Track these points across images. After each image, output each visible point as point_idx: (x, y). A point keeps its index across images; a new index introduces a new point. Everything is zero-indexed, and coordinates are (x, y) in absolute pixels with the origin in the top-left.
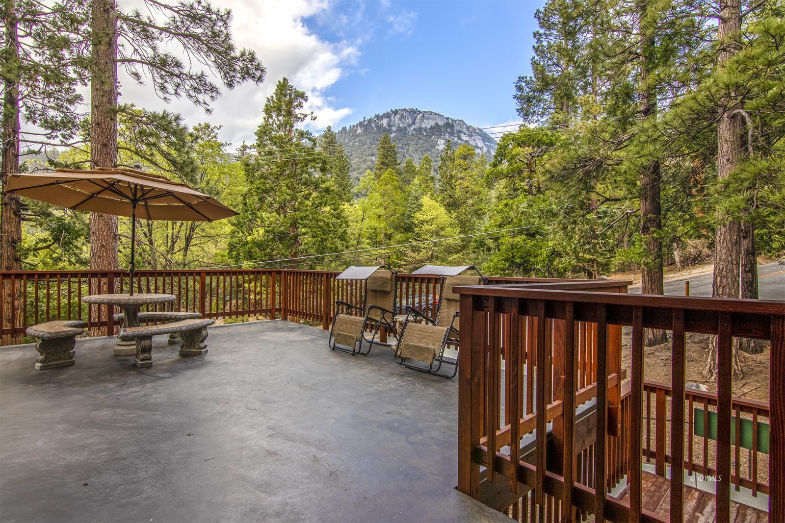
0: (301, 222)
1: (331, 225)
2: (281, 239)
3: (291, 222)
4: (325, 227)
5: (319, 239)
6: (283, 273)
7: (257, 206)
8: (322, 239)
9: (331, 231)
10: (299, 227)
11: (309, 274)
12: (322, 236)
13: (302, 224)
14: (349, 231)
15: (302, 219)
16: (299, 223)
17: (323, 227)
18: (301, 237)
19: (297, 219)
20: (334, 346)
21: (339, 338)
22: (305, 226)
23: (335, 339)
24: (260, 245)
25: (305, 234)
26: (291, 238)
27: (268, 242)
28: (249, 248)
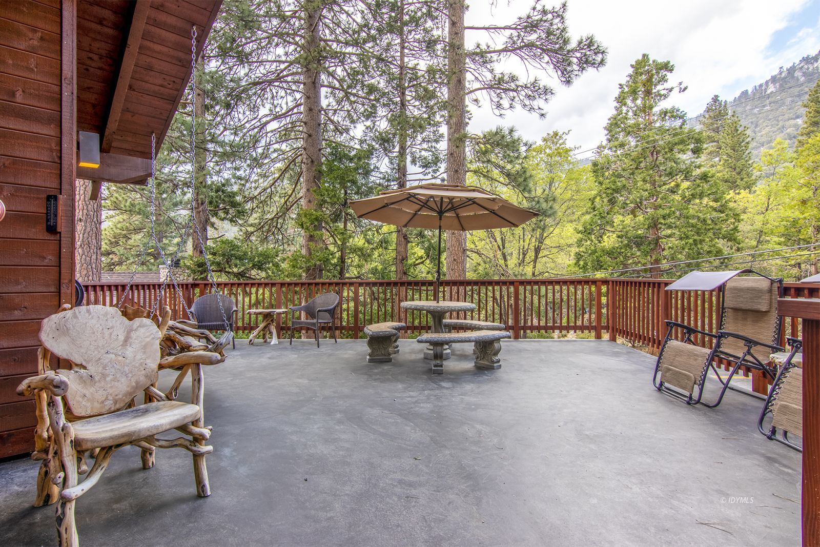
0: (663, 221)
1: (709, 222)
2: (638, 245)
3: (650, 223)
4: (700, 225)
5: (691, 241)
6: (611, 283)
7: (607, 208)
8: (695, 240)
9: (709, 229)
10: (660, 228)
11: (651, 285)
12: (696, 237)
13: (665, 224)
14: (741, 227)
15: (664, 218)
16: (661, 223)
17: (697, 224)
18: (664, 240)
19: (658, 219)
20: (661, 384)
21: (668, 374)
22: (670, 227)
23: (663, 376)
24: (610, 253)
25: (669, 236)
26: (650, 243)
27: (621, 248)
28: (597, 257)
